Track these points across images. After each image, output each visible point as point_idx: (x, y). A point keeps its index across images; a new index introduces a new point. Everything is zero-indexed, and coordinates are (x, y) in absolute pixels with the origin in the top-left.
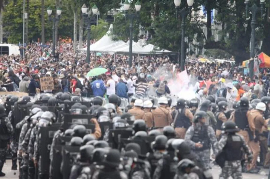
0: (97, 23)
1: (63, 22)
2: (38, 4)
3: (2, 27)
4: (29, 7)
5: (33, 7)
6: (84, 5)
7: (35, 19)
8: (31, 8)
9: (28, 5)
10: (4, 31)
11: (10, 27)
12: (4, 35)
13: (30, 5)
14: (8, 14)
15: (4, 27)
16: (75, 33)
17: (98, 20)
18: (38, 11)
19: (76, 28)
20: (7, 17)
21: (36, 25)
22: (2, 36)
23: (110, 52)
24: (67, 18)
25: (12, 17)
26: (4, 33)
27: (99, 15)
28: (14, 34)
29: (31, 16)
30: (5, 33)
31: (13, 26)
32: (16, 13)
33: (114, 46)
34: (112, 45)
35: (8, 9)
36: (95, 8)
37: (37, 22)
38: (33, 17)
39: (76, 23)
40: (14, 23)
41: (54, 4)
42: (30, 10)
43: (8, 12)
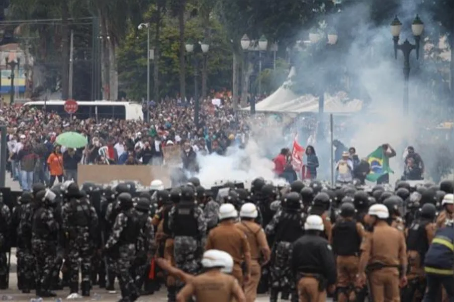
0: (275, 65)
1: (216, 64)
2: (176, 34)
3: (116, 73)
4: (160, 40)
5: (167, 38)
6: (245, 36)
7: (172, 59)
8: (163, 40)
9: (158, 37)
10: (119, 80)
11: (129, 74)
12: (119, 87)
13: (161, 37)
14: (126, 51)
15: (119, 73)
16: (236, 82)
17: (276, 59)
18: (175, 46)
19: (236, 74)
20: (125, 56)
21: (175, 70)
22: (117, 88)
23: (290, 113)
24: (224, 57)
25: (132, 56)
26: (120, 84)
27: (277, 52)
28: (136, 85)
29: (164, 54)
30: (122, 84)
31: (135, 71)
32: (140, 49)
33: (297, 103)
34: (293, 101)
35: (125, 44)
36: (264, 41)
37: (176, 65)
38: (168, 56)
39: (237, 65)
40: (136, 67)
41: (202, 34)
42: (163, 44)
43: (127, 48)
